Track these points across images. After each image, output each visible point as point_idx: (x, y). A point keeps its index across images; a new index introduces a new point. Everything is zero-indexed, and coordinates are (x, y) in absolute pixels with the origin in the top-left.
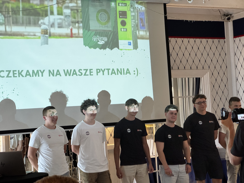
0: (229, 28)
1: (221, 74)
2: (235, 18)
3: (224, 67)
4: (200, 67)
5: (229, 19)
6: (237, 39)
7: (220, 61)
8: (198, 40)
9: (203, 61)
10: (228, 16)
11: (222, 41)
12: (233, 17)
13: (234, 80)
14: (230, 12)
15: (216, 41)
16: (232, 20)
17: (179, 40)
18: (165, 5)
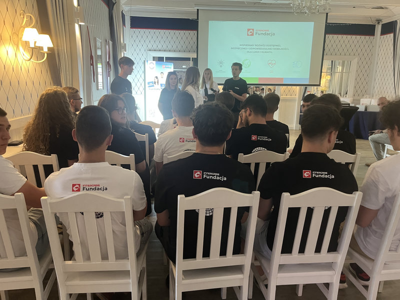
0: (378, 29)
1: (367, 59)
2: (383, 23)
3: (370, 55)
4: (352, 54)
5: (379, 23)
6: (382, 36)
7: (368, 50)
9: (355, 50)
10: (379, 21)
11: (372, 37)
13: (376, 63)
14: (381, 19)
15: (367, 37)
16: (381, 23)
18: (327, 14)
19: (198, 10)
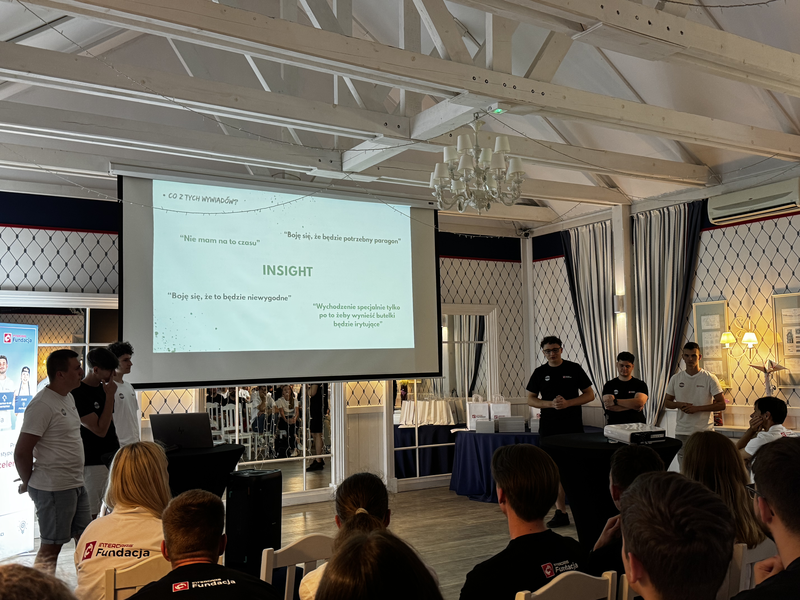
0: (527, 248)
1: (514, 311)
2: (536, 234)
3: (518, 302)
4: (485, 300)
5: (527, 235)
6: (538, 264)
7: (513, 293)
8: (483, 263)
9: (488, 293)
10: (526, 231)
11: (516, 264)
12: (532, 232)
13: (532, 321)
14: (530, 226)
15: (508, 264)
16: (531, 236)
17: (456, 261)
18: (436, 212)
19: (120, 178)
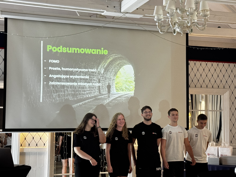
4: (221, 86)
8: (221, 64)
9: (224, 81)
18: (187, 34)
19: (6, 19)
